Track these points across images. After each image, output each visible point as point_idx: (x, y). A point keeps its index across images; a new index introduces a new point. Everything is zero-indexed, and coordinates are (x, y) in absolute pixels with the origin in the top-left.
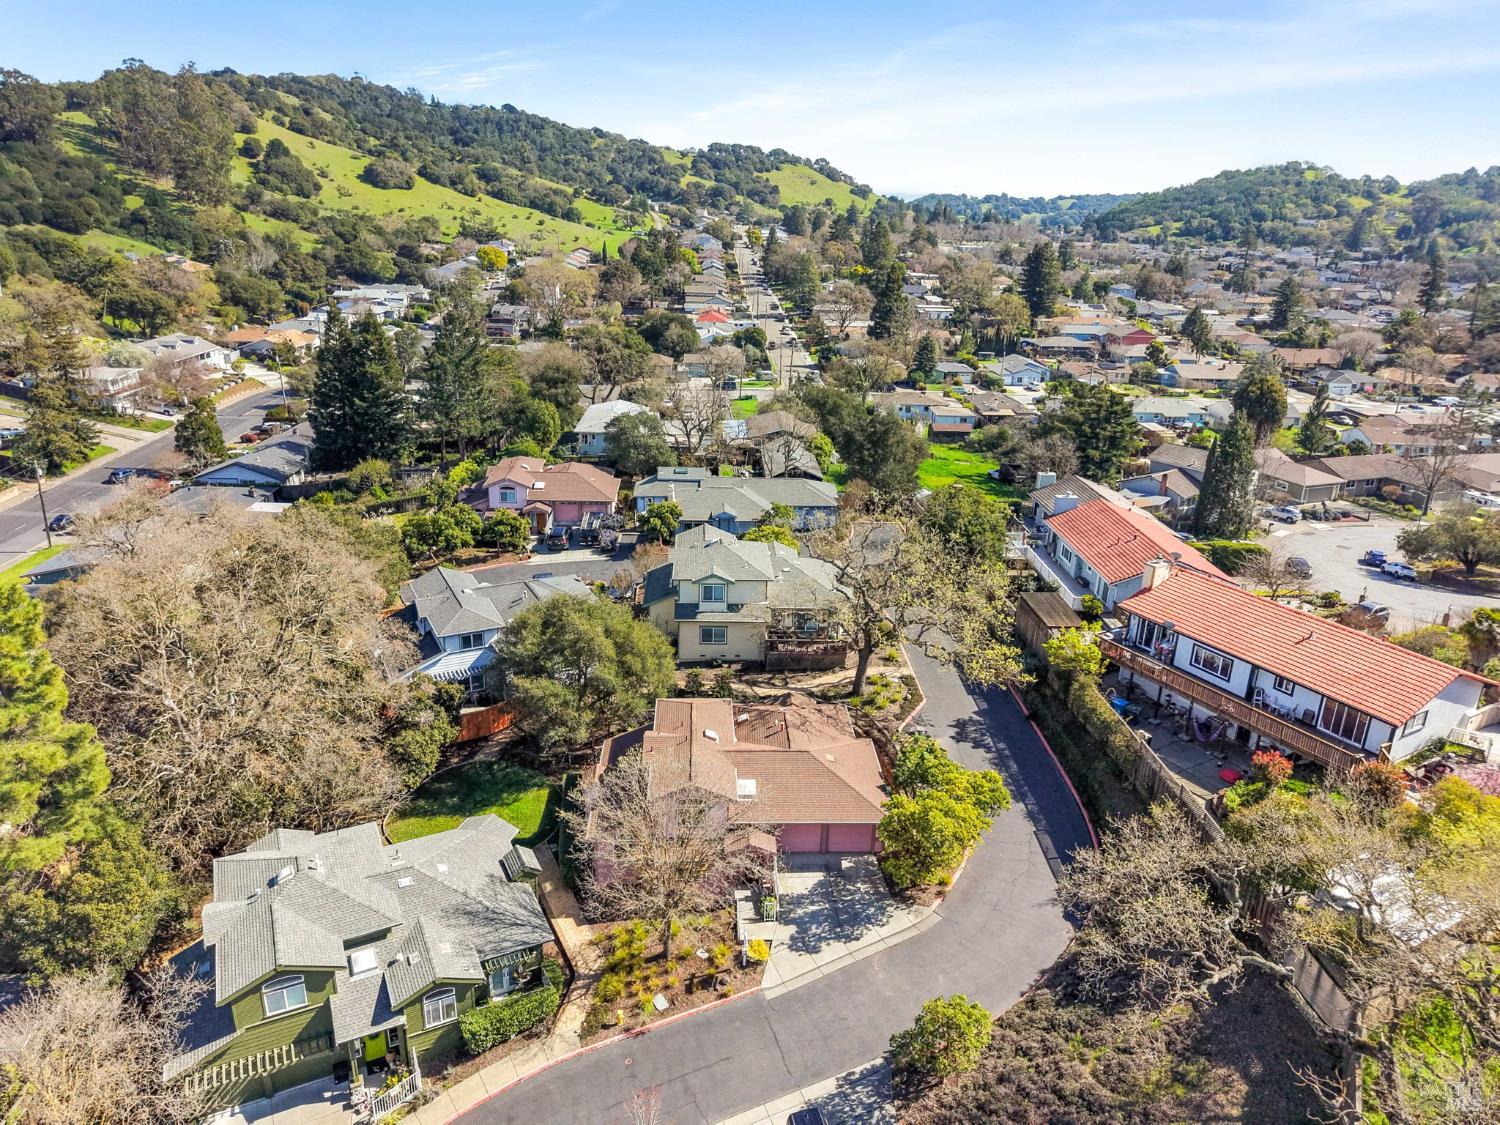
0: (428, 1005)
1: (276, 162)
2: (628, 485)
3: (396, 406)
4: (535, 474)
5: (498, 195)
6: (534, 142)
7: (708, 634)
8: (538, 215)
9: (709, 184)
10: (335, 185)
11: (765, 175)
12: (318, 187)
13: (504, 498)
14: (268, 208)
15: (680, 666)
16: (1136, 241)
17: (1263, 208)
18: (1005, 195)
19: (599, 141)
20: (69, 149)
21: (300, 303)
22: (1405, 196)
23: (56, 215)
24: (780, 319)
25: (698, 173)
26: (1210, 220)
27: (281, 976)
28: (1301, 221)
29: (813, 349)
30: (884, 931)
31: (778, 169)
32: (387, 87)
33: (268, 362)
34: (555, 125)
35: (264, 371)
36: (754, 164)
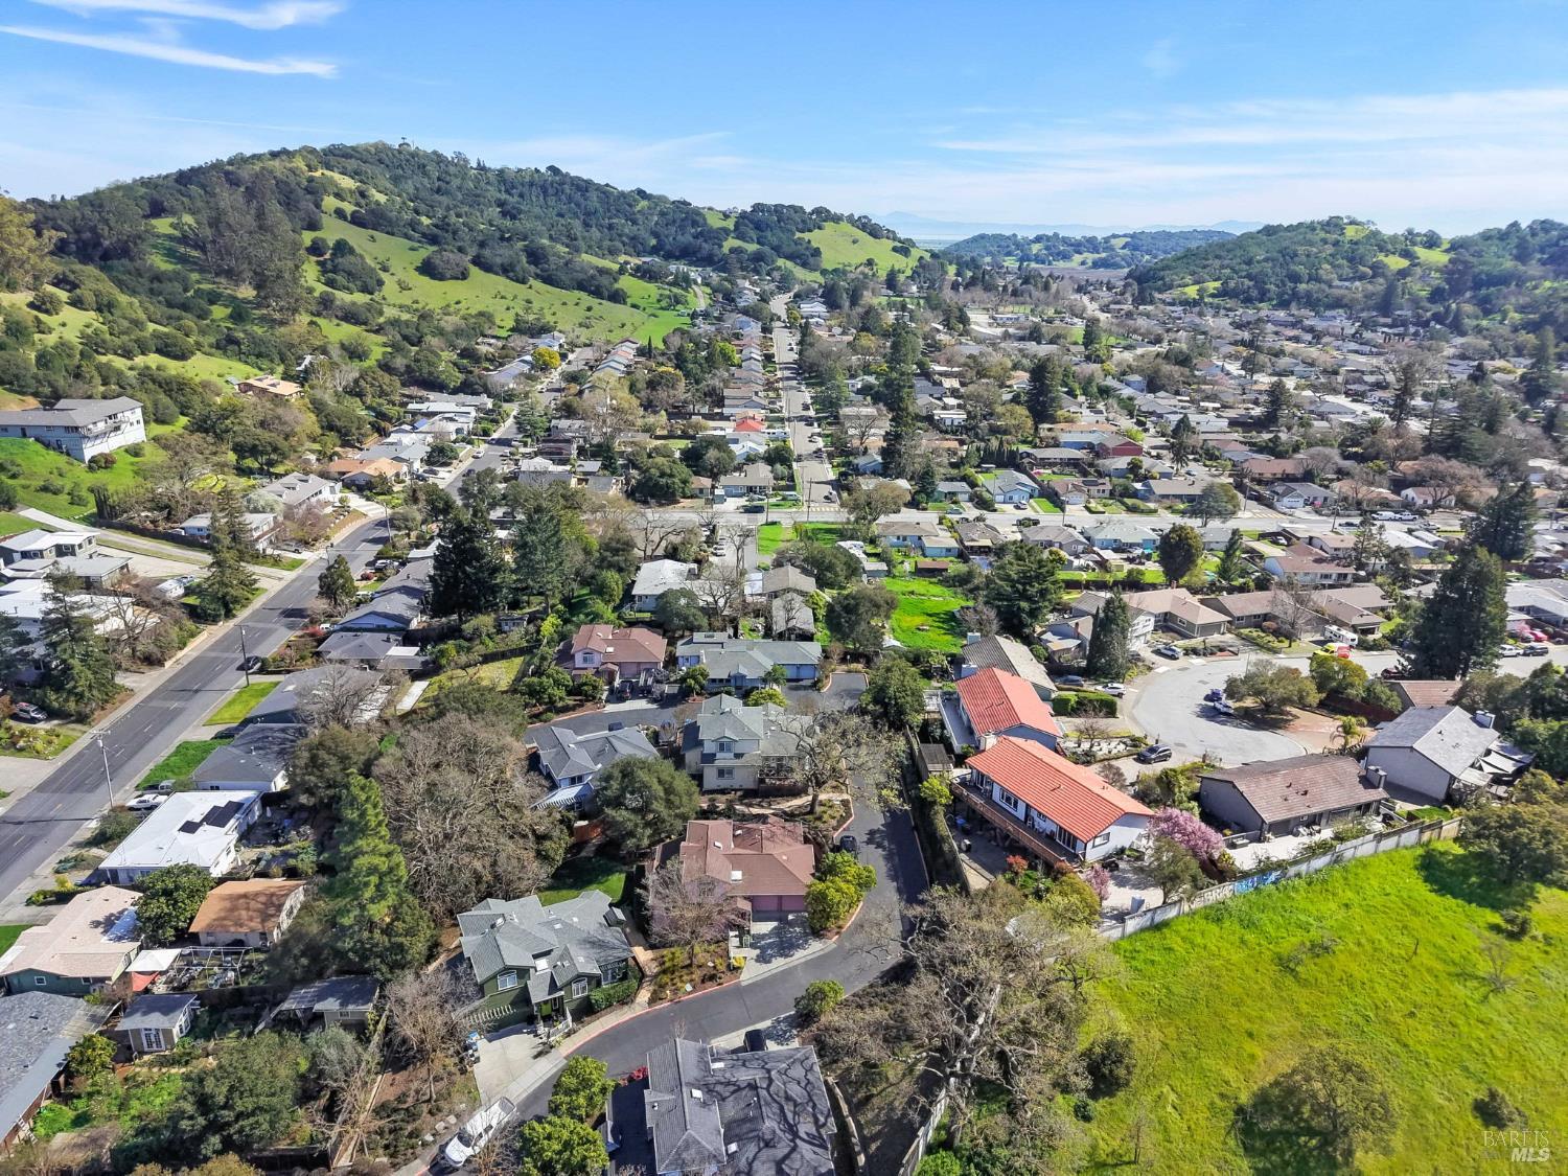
0: (574, 986)
1: (344, 261)
2: (672, 642)
3: (495, 570)
4: (606, 640)
5: (548, 280)
6: (578, 205)
7: (721, 773)
8: (587, 299)
9: (752, 247)
10: (395, 278)
11: (806, 236)
12: (380, 283)
13: (585, 660)
14: (339, 314)
15: (703, 793)
16: (1172, 304)
17: (1300, 269)
18: (1056, 235)
19: (644, 203)
20: (161, 263)
21: (383, 424)
22: (1447, 251)
23: (167, 345)
24: (809, 422)
25: (741, 237)
26: (1247, 282)
27: (507, 970)
28: (1337, 283)
29: (837, 461)
30: (805, 952)
31: (820, 228)
32: (435, 153)
33: (368, 493)
34: (598, 188)
35: (363, 501)
36: (796, 223)
